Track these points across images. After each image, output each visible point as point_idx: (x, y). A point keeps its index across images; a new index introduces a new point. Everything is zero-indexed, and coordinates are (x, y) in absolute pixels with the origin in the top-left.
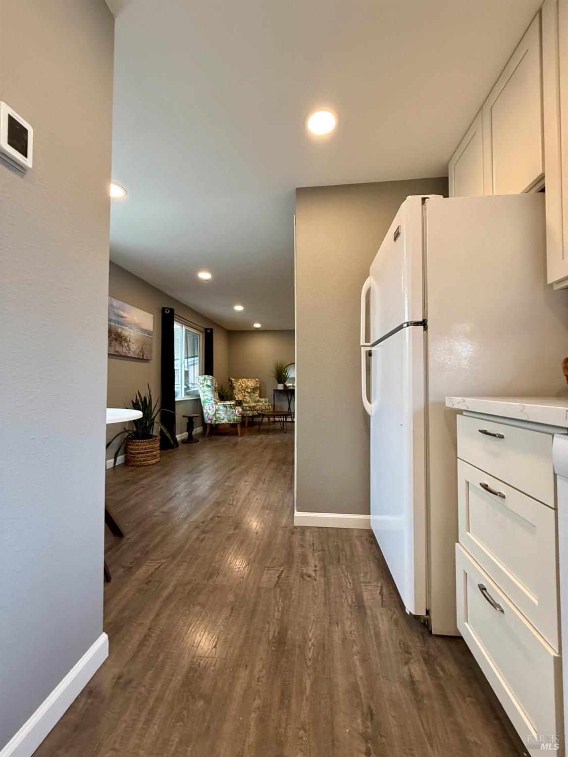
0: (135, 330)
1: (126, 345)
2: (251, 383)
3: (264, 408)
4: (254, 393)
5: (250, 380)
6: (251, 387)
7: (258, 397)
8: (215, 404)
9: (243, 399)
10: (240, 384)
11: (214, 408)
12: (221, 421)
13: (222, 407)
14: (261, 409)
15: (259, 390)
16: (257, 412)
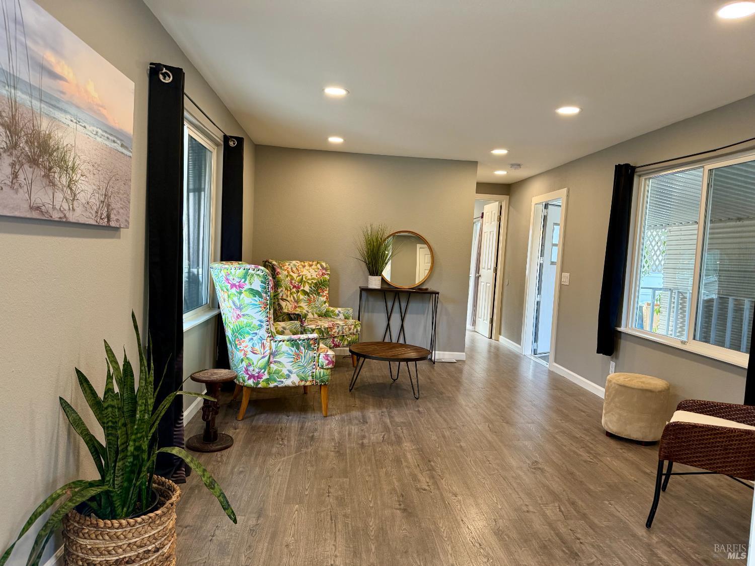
0: (91, 128)
1: (64, 180)
2: (311, 272)
4: (319, 294)
5: (306, 264)
6: (310, 282)
7: (327, 304)
8: (269, 339)
9: (296, 307)
10: (288, 272)
11: (267, 348)
12: (282, 380)
13: (286, 345)
14: (341, 333)
15: (328, 289)
16: (333, 342)
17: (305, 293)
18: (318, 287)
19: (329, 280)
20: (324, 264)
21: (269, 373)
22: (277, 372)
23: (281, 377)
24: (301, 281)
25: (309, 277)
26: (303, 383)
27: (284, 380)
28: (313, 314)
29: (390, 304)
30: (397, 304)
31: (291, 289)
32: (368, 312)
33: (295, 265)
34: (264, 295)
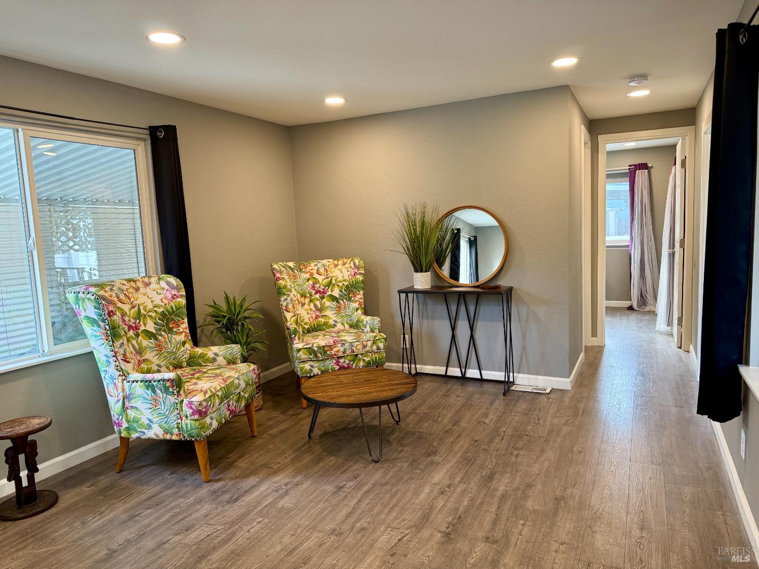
2: (343, 272)
3: (358, 349)
4: (350, 299)
5: (340, 262)
6: (341, 284)
7: (360, 312)
8: (120, 378)
9: (317, 317)
10: (311, 275)
11: (120, 390)
12: (144, 430)
13: (140, 386)
14: (348, 352)
15: (362, 292)
16: (337, 363)
17: (333, 298)
18: (350, 290)
19: (363, 282)
20: (357, 261)
21: (128, 421)
22: (136, 421)
23: (142, 426)
24: (330, 284)
25: (340, 278)
26: (168, 437)
27: (146, 431)
28: (343, 324)
29: (453, 308)
30: (463, 308)
31: (311, 295)
32: (427, 318)
33: (324, 265)
34: (102, 324)
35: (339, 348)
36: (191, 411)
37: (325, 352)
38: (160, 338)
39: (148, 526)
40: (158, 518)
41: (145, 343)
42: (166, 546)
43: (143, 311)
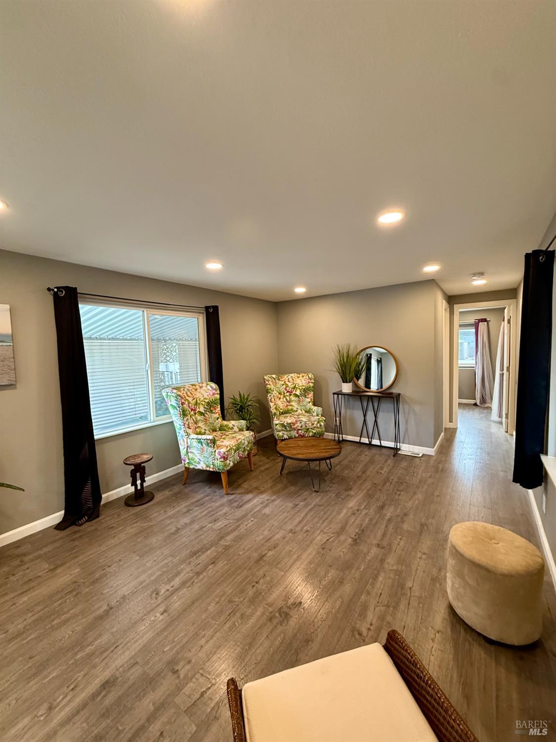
2: (301, 381)
3: (309, 425)
4: (305, 396)
5: (301, 375)
6: (301, 388)
7: (311, 404)
8: (186, 437)
9: (287, 406)
10: (285, 382)
12: (196, 464)
14: (304, 427)
15: (312, 393)
16: (298, 433)
17: (296, 395)
18: (306, 391)
19: (313, 387)
20: (310, 375)
21: (189, 459)
22: (193, 459)
23: (195, 462)
24: (294, 388)
25: (301, 385)
26: (208, 469)
27: (197, 465)
28: (301, 410)
29: (365, 404)
30: (371, 404)
31: (284, 394)
32: (350, 409)
33: (292, 377)
34: (178, 409)
35: (299, 424)
36: (220, 456)
37: (291, 426)
38: (206, 415)
39: (196, 516)
40: (201, 513)
41: (199, 418)
42: (205, 529)
43: (198, 401)
